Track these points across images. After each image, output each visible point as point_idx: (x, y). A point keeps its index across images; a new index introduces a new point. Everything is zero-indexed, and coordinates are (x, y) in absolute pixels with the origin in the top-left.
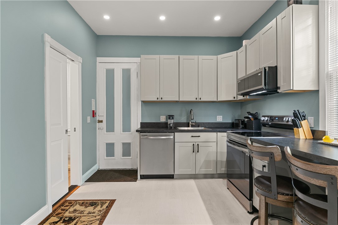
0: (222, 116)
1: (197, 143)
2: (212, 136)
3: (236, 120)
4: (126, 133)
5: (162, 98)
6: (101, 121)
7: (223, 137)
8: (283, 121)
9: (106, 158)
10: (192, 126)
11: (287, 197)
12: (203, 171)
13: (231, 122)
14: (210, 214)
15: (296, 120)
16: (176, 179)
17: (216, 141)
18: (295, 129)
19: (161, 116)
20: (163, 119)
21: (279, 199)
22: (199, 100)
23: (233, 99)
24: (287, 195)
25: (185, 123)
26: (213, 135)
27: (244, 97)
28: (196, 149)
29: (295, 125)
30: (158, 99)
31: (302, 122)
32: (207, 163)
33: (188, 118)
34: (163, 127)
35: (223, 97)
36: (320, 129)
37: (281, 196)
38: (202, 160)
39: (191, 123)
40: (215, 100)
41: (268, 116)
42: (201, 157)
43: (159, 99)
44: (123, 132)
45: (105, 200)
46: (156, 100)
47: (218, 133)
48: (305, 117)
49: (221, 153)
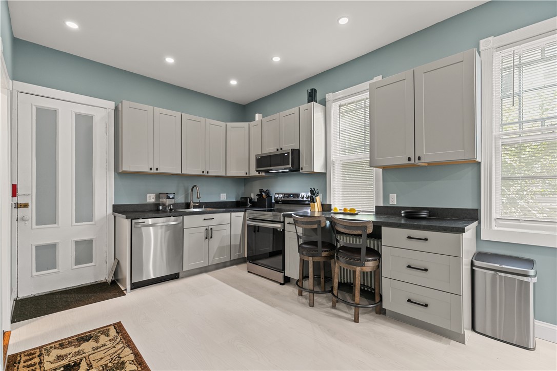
0: (225, 194)
1: (210, 227)
2: (224, 217)
3: (241, 198)
4: (84, 223)
5: (157, 169)
6: (26, 206)
7: (238, 217)
8: (298, 197)
9: (35, 273)
10: (195, 207)
11: (327, 253)
12: (217, 260)
13: (234, 200)
14: (251, 296)
15: (314, 196)
16: (183, 277)
17: (230, 223)
18: (312, 204)
19: (148, 195)
20: (151, 199)
21: (323, 256)
22: (206, 174)
23: (245, 175)
24: (327, 251)
25: (182, 203)
26: (227, 216)
27: (259, 173)
28: (209, 234)
29: (313, 200)
30: (151, 169)
31: (317, 198)
32: (221, 249)
33: (186, 197)
34: (151, 211)
35: (233, 172)
36: (327, 203)
37: (324, 253)
38: (216, 248)
39: (193, 203)
40: (224, 174)
41: (282, 194)
42: (215, 243)
43: (153, 169)
44: (76, 222)
45: (107, 326)
46: (148, 170)
47: (232, 213)
48: (318, 193)
49: (235, 235)
